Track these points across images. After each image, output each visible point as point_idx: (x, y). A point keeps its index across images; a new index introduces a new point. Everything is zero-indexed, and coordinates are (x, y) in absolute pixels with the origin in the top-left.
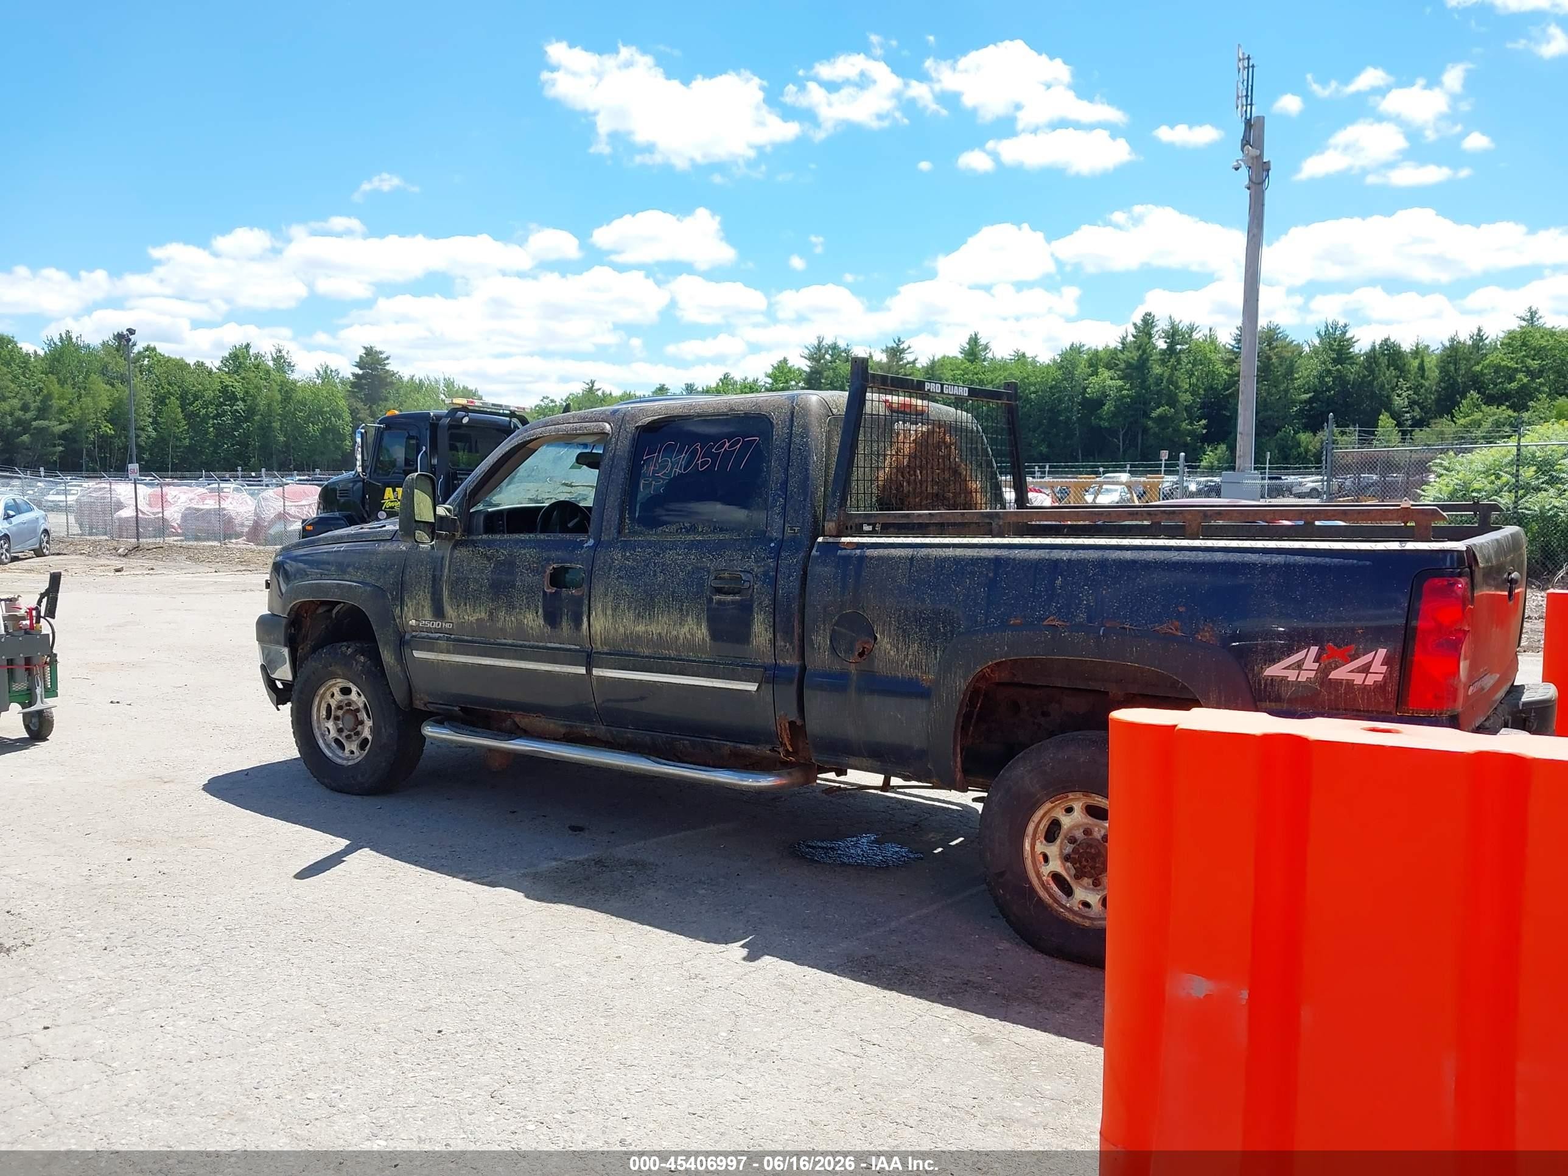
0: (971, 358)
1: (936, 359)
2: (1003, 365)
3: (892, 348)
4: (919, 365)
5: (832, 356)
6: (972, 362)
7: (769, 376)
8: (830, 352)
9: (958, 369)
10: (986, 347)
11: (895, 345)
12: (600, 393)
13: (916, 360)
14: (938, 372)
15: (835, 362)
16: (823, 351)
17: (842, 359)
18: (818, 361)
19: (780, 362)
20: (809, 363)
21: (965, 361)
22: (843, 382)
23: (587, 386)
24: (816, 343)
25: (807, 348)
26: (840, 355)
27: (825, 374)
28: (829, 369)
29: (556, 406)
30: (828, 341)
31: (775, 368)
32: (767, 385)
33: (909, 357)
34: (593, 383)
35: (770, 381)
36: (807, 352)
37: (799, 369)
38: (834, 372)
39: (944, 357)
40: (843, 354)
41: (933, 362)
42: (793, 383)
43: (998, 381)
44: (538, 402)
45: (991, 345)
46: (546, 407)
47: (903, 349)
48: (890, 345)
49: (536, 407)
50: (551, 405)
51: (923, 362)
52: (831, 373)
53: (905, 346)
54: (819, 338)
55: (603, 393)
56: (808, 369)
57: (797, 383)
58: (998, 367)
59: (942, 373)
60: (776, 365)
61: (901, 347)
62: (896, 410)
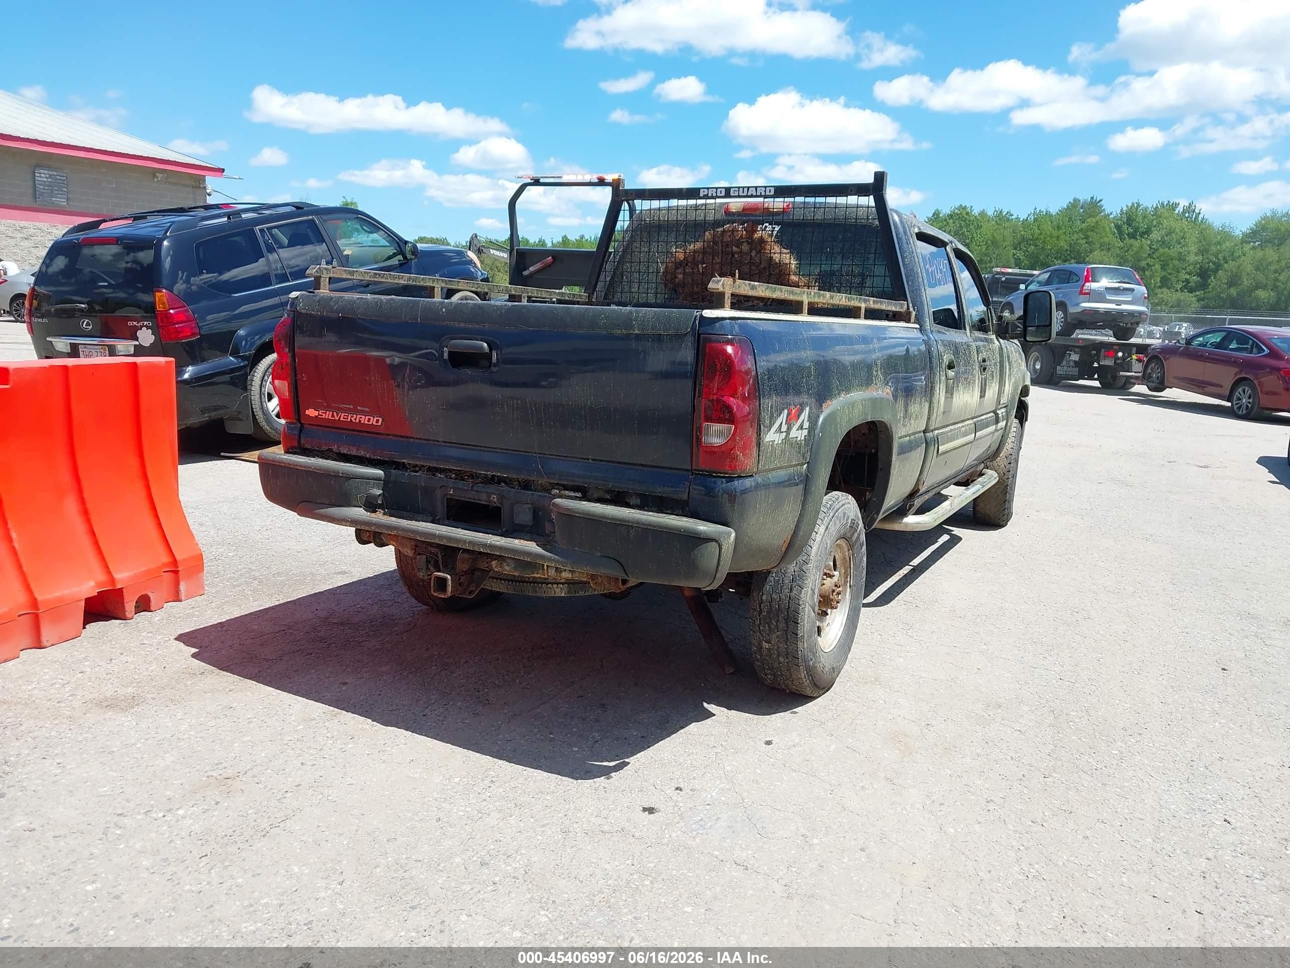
62: (733, 214)
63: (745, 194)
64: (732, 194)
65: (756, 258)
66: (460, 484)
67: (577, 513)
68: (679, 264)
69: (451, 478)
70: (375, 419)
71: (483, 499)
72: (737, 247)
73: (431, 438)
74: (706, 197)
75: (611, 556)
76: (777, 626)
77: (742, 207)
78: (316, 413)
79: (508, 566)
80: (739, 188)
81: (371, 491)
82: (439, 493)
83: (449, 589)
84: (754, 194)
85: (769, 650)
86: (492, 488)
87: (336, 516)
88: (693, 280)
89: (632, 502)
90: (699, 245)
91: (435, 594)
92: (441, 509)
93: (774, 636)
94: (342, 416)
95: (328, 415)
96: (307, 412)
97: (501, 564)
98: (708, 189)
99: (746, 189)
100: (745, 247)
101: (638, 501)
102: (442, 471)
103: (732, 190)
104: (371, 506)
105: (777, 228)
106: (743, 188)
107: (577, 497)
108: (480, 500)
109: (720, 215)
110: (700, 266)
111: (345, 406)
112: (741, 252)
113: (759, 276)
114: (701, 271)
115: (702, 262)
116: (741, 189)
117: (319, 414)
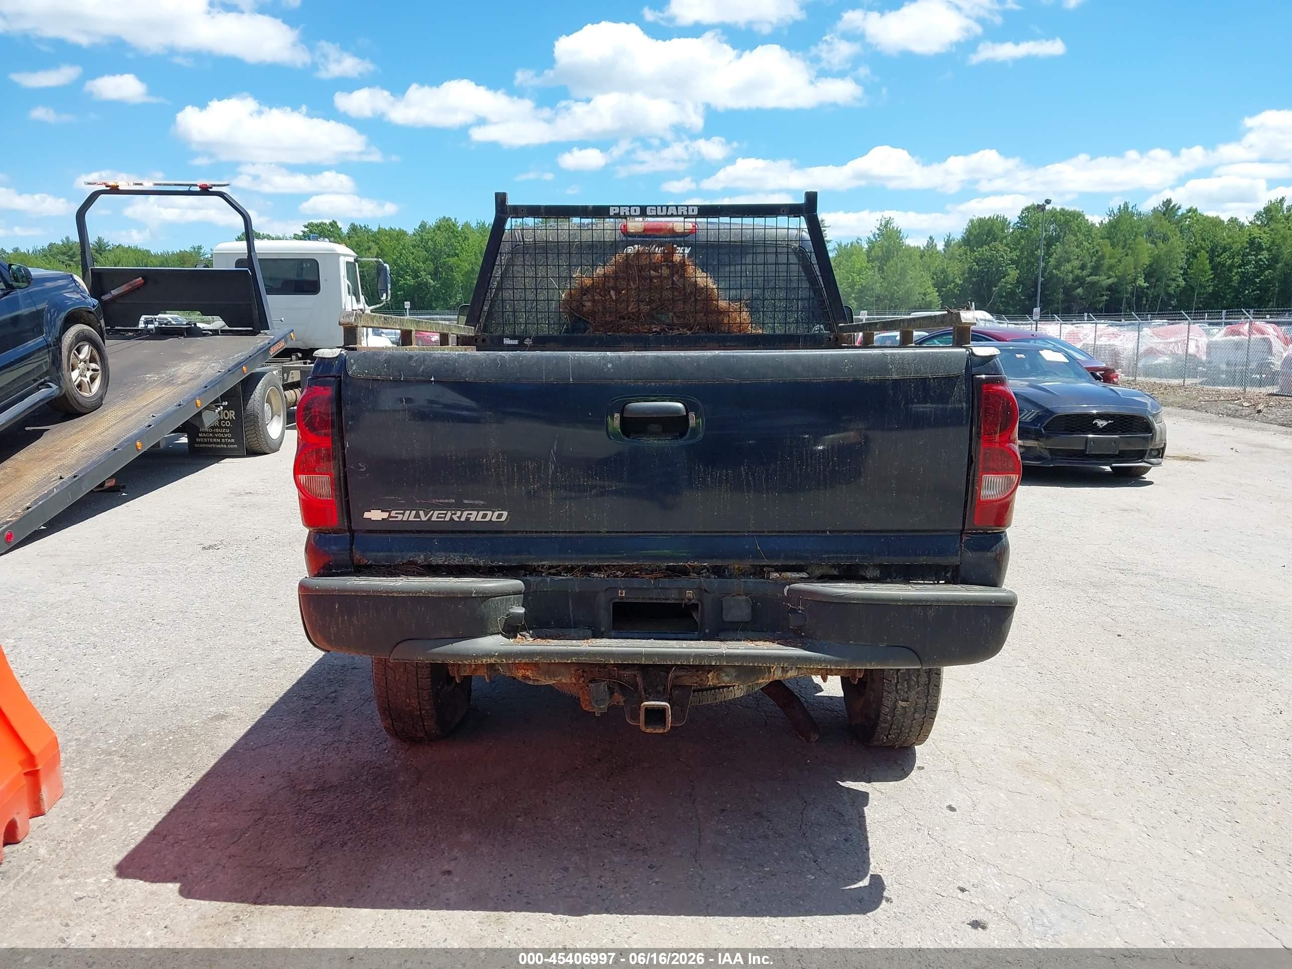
62: (633, 235)
63: (664, 213)
64: (648, 213)
65: (678, 283)
66: (636, 583)
67: (854, 599)
68: (584, 291)
69: (617, 576)
70: (496, 514)
71: (672, 597)
72: (655, 270)
73: (586, 529)
75: (903, 645)
76: (918, 682)
77: (643, 227)
78: (385, 515)
79: (728, 676)
81: (512, 611)
82: (602, 598)
83: (669, 719)
84: (675, 213)
85: (904, 708)
86: (682, 581)
87: (471, 652)
88: (604, 308)
89: (869, 575)
90: (609, 269)
91: (648, 731)
92: (605, 617)
93: (914, 693)
94: (435, 516)
95: (409, 516)
96: (367, 515)
97: (718, 675)
98: (619, 207)
99: (664, 209)
100: (665, 272)
101: (877, 573)
102: (598, 569)
103: (648, 209)
104: (511, 629)
105: (687, 251)
106: (662, 206)
107: (802, 578)
108: (666, 599)
109: (619, 236)
110: (612, 292)
111: (441, 501)
112: (660, 277)
113: (684, 303)
114: (614, 298)
115: (615, 288)
116: (659, 208)
117: (389, 516)
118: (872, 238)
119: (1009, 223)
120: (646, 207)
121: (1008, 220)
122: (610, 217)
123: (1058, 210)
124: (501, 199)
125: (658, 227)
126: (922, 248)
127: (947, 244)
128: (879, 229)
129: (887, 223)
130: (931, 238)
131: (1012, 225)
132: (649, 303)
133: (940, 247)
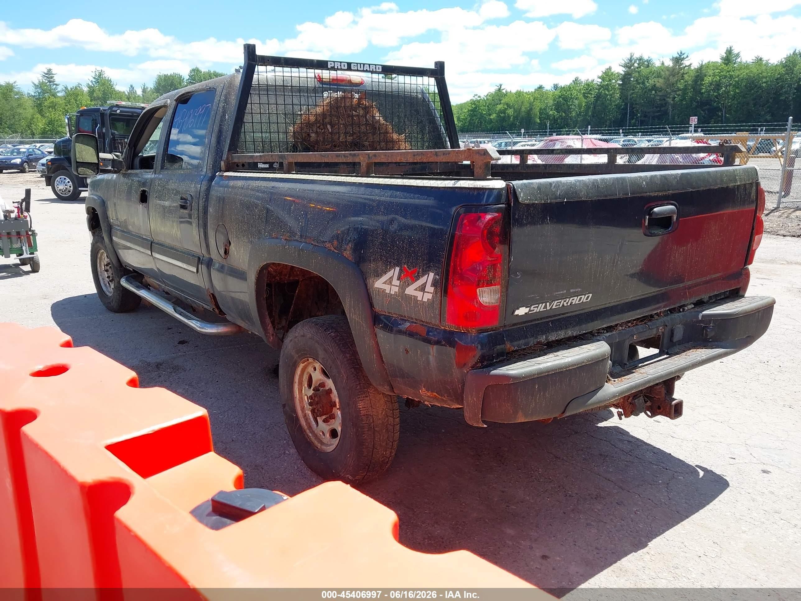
0: (726, 62)
1: (704, 64)
2: (747, 66)
3: (676, 58)
4: (692, 68)
5: (638, 64)
6: (726, 64)
7: (600, 78)
8: (638, 62)
9: (717, 69)
10: (738, 55)
11: (678, 56)
12: (504, 91)
13: (691, 64)
14: (705, 71)
15: (640, 68)
16: (633, 62)
17: (645, 66)
18: (630, 68)
19: (607, 69)
20: (624, 69)
21: (722, 64)
22: (644, 80)
23: (498, 88)
24: (629, 57)
25: (624, 60)
26: (643, 63)
27: (633, 75)
28: (636, 72)
29: (481, 99)
30: (636, 56)
31: (604, 73)
32: (599, 83)
33: (686, 63)
34: (501, 86)
35: (600, 80)
36: (623, 62)
37: (618, 73)
38: (639, 74)
39: (709, 62)
40: (646, 63)
41: (702, 66)
42: (614, 81)
43: (742, 76)
44: (471, 97)
45: (741, 55)
46: (476, 100)
47: (683, 58)
48: (675, 56)
49: (471, 100)
50: (478, 99)
51: (695, 65)
52: (637, 74)
53: (685, 56)
54: (631, 54)
55: (506, 91)
56: (623, 73)
57: (616, 81)
58: (743, 67)
59: (707, 72)
60: (604, 71)
61: (682, 57)
62: (325, 83)
63: (362, 69)
64: (352, 68)
68: (310, 125)
70: (586, 296)
71: (654, 333)
74: (333, 69)
75: (750, 335)
77: (331, 78)
78: (527, 310)
80: (357, 64)
82: (627, 343)
84: (368, 70)
88: (324, 138)
94: (555, 305)
96: (517, 312)
98: (334, 62)
99: (362, 65)
100: (361, 112)
103: (352, 65)
106: (360, 64)
108: (651, 336)
110: (329, 126)
111: (559, 293)
112: (358, 116)
113: (374, 134)
114: (330, 130)
115: (330, 124)
116: (359, 65)
117: (530, 311)
118: (91, 84)
119: (184, 79)
120: (351, 63)
121: (183, 76)
122: (328, 69)
123: (212, 72)
124: (250, 50)
125: (342, 78)
126: (127, 93)
127: (144, 91)
128: (94, 78)
129: (100, 75)
130: (131, 86)
131: (185, 80)
132: (352, 135)
133: (139, 92)
